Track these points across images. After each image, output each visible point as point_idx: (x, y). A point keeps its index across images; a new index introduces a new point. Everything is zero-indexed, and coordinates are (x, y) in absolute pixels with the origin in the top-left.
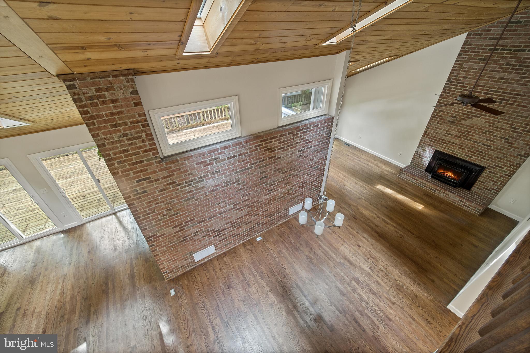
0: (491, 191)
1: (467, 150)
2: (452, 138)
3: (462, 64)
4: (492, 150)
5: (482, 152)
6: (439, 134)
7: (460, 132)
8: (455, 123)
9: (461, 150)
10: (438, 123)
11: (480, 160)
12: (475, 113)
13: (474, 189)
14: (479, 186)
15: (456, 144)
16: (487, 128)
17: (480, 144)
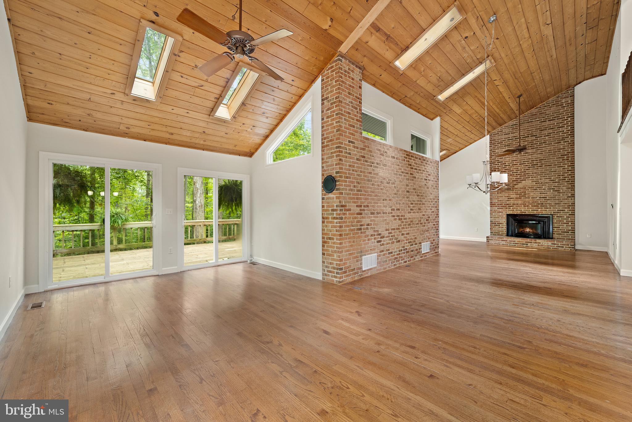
0: (569, 232)
1: (530, 206)
2: (514, 200)
3: (495, 151)
4: (548, 200)
5: (543, 204)
6: (503, 200)
7: (518, 194)
8: (510, 189)
9: (526, 207)
10: (498, 193)
11: (545, 210)
12: (521, 178)
13: (555, 236)
14: (557, 232)
15: (520, 204)
16: (535, 185)
17: (537, 198)
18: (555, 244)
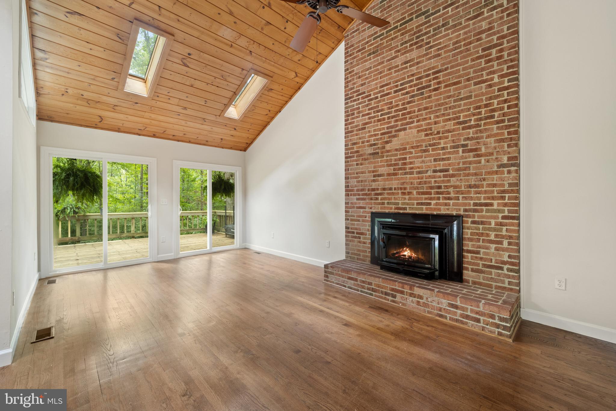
0: (501, 268)
1: (415, 192)
2: (385, 180)
3: (353, 71)
4: (453, 176)
5: (440, 187)
6: (365, 181)
7: (391, 165)
8: (378, 153)
9: (407, 197)
10: (357, 164)
11: (446, 204)
12: (397, 126)
13: (467, 274)
14: (474, 264)
15: (395, 189)
16: (423, 141)
17: (429, 173)
18: (456, 307)
